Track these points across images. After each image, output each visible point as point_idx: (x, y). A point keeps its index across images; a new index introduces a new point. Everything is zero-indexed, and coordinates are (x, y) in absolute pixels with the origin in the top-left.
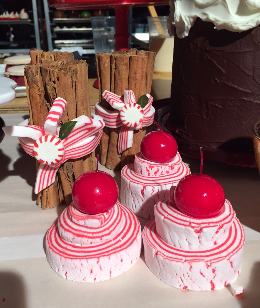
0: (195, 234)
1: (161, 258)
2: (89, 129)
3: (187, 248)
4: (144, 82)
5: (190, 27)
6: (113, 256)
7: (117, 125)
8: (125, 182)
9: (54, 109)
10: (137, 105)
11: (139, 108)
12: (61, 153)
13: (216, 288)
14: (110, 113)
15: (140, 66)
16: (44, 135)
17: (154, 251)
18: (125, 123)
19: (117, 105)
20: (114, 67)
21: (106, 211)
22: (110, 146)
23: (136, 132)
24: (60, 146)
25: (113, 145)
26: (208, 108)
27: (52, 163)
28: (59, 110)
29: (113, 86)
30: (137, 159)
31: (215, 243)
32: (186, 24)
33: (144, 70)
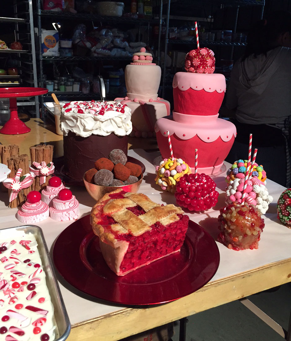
0: (63, 205)
1: (54, 213)
2: (30, 178)
3: (62, 209)
4: (49, 158)
5: (68, 133)
6: (40, 214)
7: (39, 174)
8: (43, 195)
9: (18, 172)
10: (47, 167)
11: (47, 168)
12: (21, 186)
13: (71, 219)
14: (36, 170)
15: (47, 152)
16: (14, 181)
17: (53, 212)
18: (42, 174)
19: (39, 167)
20: (37, 153)
21: (38, 202)
22: (36, 183)
23: (47, 177)
24: (21, 184)
25: (38, 182)
26: (78, 164)
27: (18, 190)
28: (20, 172)
29: (37, 160)
30: (47, 187)
31: (70, 207)
32: (66, 132)
33: (49, 153)
